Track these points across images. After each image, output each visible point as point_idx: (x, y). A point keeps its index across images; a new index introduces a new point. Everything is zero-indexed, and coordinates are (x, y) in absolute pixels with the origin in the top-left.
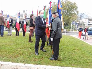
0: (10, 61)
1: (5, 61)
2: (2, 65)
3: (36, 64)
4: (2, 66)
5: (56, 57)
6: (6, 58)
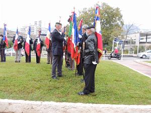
0: (21, 98)
2: (10, 104)
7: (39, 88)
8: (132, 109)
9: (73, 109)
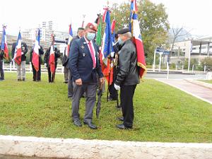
2: (16, 142)
3: (89, 139)
4: (17, 145)
6: (21, 128)
7: (56, 119)
8: (192, 149)
9: (108, 149)
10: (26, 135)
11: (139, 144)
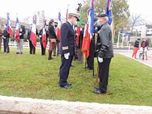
1: (20, 95)
2: (17, 102)
3: (73, 101)
5: (104, 89)
7: (47, 84)
9: (88, 110)
10: (24, 97)
11: (112, 106)
